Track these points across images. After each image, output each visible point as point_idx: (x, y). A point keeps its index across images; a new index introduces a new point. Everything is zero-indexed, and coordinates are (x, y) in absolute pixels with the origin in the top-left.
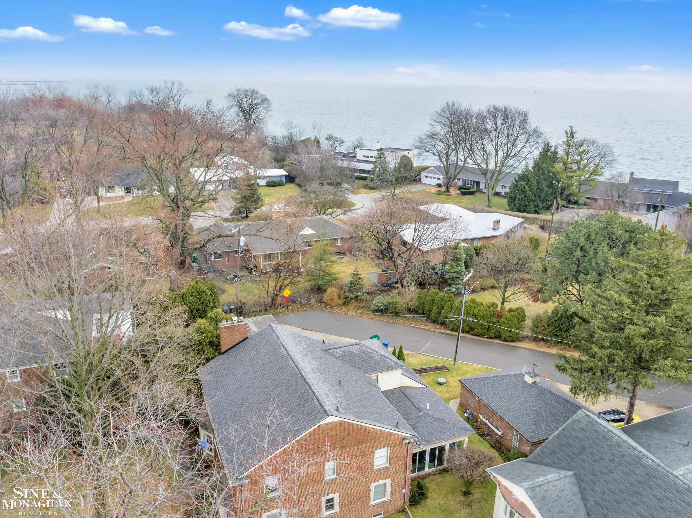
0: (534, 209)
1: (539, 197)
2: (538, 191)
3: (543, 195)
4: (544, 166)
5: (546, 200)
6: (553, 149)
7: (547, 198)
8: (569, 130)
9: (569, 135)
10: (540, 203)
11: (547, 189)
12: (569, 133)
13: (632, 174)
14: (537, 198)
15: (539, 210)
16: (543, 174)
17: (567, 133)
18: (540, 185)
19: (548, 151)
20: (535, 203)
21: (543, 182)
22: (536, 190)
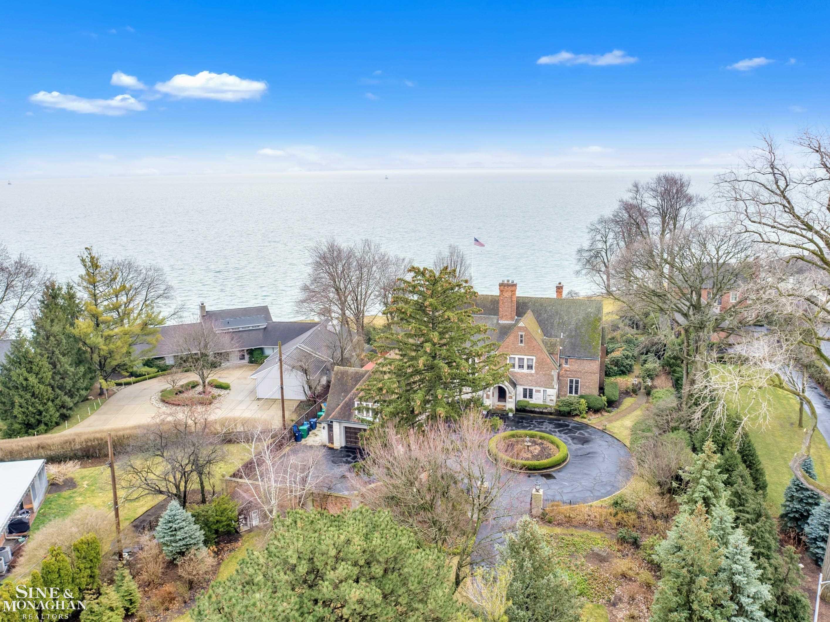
0: (58, 414)
1: (61, 387)
2: (58, 377)
3: (69, 383)
4: (56, 328)
5: (78, 389)
6: (64, 290)
7: (79, 385)
8: (85, 255)
9: (89, 264)
10: (67, 399)
11: (72, 369)
12: (88, 260)
13: (202, 307)
14: (58, 391)
15: (69, 412)
16: (59, 343)
17: (83, 261)
18: (58, 366)
19: (54, 297)
20: (57, 402)
21: (63, 359)
22: (53, 378)
